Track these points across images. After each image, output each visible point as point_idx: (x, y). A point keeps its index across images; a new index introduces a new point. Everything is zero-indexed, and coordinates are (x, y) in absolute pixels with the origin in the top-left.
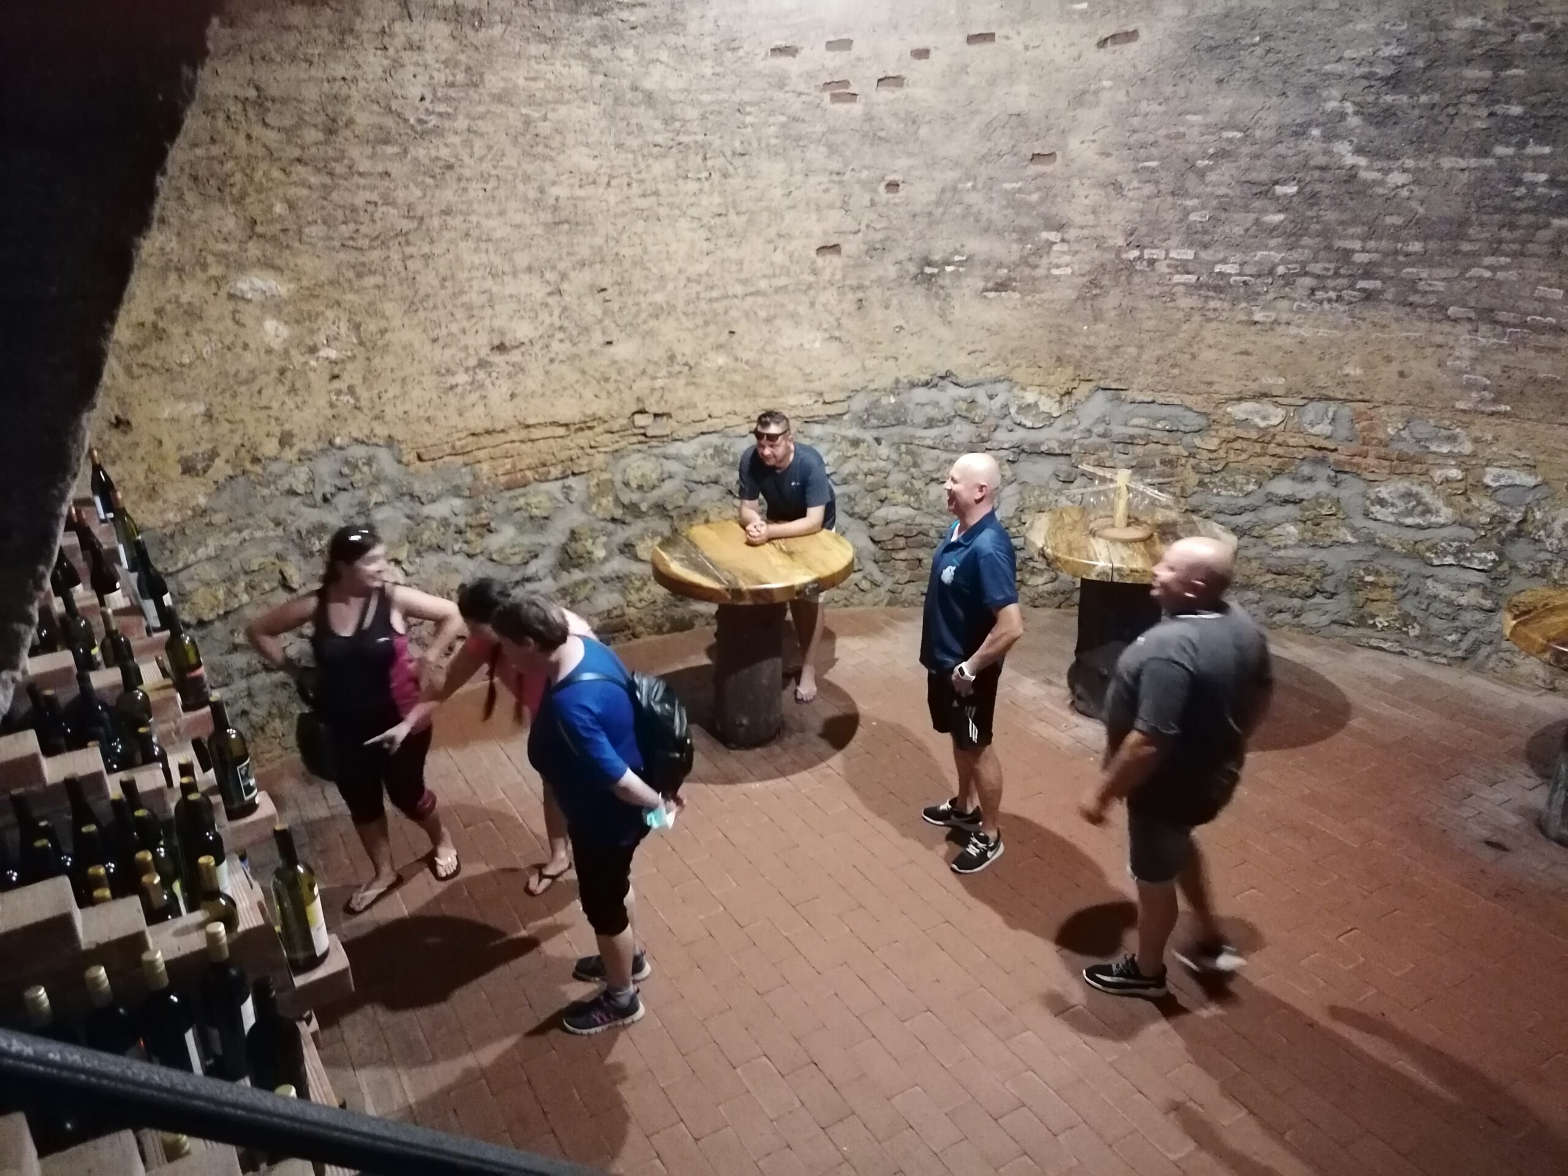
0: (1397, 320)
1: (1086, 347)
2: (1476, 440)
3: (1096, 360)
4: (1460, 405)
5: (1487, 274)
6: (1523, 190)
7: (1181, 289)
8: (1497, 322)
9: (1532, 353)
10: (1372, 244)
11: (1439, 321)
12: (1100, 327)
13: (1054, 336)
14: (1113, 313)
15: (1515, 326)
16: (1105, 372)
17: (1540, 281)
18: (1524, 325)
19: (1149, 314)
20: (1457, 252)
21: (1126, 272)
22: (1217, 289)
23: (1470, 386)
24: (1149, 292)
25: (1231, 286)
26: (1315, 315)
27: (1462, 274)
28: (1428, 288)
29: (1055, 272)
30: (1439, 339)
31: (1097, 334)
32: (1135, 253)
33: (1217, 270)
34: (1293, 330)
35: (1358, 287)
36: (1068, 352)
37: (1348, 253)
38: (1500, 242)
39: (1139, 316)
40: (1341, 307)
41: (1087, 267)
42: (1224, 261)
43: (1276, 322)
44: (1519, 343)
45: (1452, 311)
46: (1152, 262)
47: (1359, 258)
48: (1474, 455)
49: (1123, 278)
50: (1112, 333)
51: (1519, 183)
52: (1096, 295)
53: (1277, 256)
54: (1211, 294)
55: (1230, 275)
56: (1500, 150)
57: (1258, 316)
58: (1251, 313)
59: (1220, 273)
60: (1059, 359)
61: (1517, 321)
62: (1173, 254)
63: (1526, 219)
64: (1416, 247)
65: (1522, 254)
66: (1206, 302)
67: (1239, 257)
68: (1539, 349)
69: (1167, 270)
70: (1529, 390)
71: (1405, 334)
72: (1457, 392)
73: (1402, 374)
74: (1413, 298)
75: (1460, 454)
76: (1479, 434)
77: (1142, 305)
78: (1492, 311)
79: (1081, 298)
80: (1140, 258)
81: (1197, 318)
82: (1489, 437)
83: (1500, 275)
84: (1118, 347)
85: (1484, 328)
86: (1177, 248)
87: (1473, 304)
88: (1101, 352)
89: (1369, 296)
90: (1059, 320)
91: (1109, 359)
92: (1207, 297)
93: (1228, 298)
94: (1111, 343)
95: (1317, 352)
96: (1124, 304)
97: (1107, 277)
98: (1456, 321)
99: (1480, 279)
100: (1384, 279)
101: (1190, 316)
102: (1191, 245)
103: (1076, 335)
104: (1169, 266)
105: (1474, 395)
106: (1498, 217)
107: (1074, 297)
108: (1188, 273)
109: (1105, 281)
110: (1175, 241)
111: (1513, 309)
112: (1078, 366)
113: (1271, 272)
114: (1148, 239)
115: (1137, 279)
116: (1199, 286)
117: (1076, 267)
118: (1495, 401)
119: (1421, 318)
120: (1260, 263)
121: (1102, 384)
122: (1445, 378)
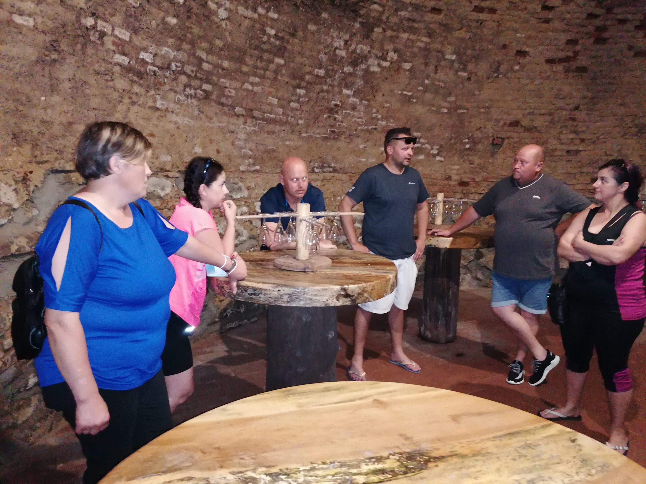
0: (216, 114)
1: (43, 122)
2: (248, 188)
3: (53, 138)
4: (242, 168)
5: (250, 87)
6: (265, 38)
7: (117, 69)
8: (253, 117)
9: (266, 135)
10: (210, 58)
11: (232, 116)
12: (56, 99)
13: (11, 105)
14: (67, 85)
15: (260, 120)
16: (60, 152)
17: (270, 93)
18: (263, 119)
19: (94, 91)
20: (241, 72)
21: (81, 39)
22: (140, 75)
23: (244, 157)
24: (96, 67)
25: (147, 74)
26: (184, 107)
27: (242, 86)
28: (229, 94)
29: (18, 19)
30: (232, 127)
31: (53, 107)
32: (90, 22)
33: (141, 57)
34: (174, 118)
35: (203, 88)
36: (25, 127)
37: (200, 61)
38: (256, 67)
39: (88, 91)
40: (195, 102)
41: (50, 24)
42: (145, 50)
43: (167, 110)
44: (262, 129)
45: (237, 109)
46: (102, 35)
47: (205, 66)
48: (249, 197)
49: (79, 47)
50: (65, 108)
51: (264, 33)
52: (55, 61)
53: (172, 54)
54: (135, 78)
55: (147, 63)
56: (261, 10)
57: (158, 105)
58: (155, 101)
59: (143, 60)
60: (15, 136)
61: (261, 117)
62: (116, 32)
63: (266, 56)
64: (226, 64)
65: (264, 77)
66: (132, 86)
67: (152, 48)
68: (268, 133)
69: (112, 48)
70: (265, 156)
71: (219, 124)
72: (240, 160)
73: (218, 152)
74: (223, 100)
75: (244, 198)
76: (249, 184)
77: (92, 80)
78: (251, 110)
79: (40, 61)
80: (94, 27)
81: (126, 101)
82: (253, 185)
83: (255, 89)
84: (70, 124)
85: (249, 120)
86: (119, 26)
87: (244, 105)
88: (57, 129)
89: (207, 95)
90: (17, 85)
91: (64, 136)
92: (132, 81)
93: (145, 86)
94: (65, 119)
95: (185, 135)
96: (77, 76)
97: (65, 41)
98: (238, 116)
99: (247, 90)
100: (214, 85)
101: (123, 98)
102: (127, 28)
103: (34, 106)
104: (114, 43)
105: (246, 161)
106: (257, 52)
107: (34, 58)
108: (124, 54)
109: (64, 46)
110: (118, 19)
111: (259, 109)
112: (35, 146)
113: (169, 67)
114: (101, 9)
115: (90, 51)
116: (128, 69)
117: (39, 20)
118: (254, 164)
119: (225, 114)
120: (163, 57)
121: (57, 166)
122: (235, 153)
